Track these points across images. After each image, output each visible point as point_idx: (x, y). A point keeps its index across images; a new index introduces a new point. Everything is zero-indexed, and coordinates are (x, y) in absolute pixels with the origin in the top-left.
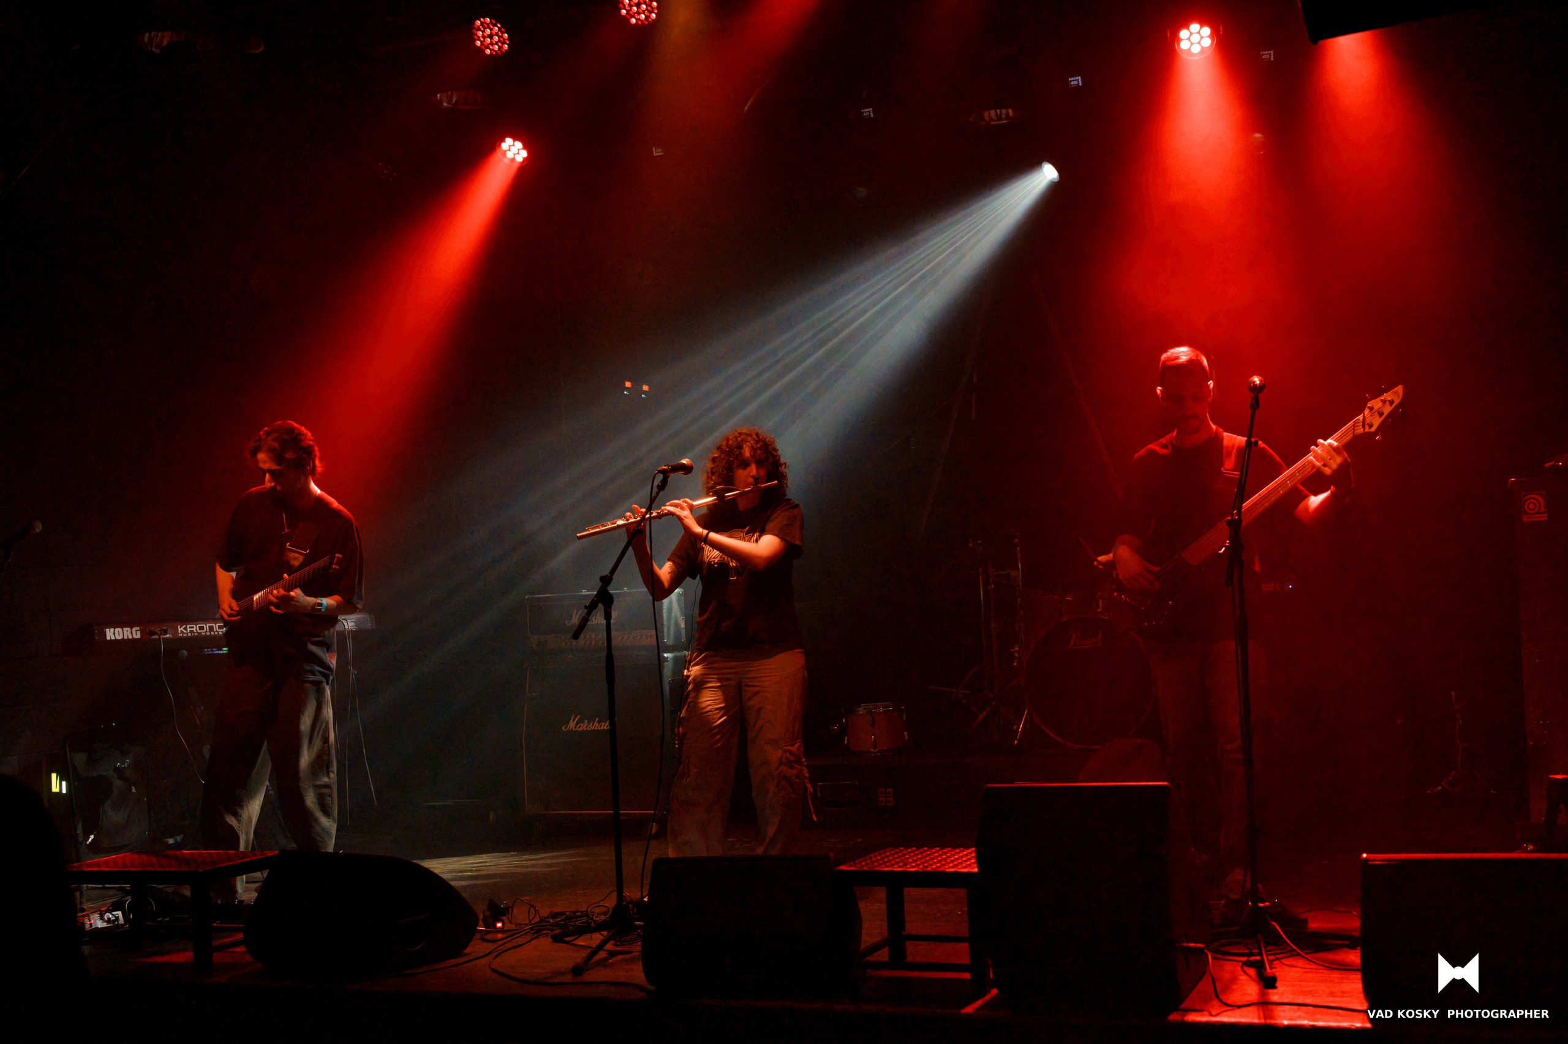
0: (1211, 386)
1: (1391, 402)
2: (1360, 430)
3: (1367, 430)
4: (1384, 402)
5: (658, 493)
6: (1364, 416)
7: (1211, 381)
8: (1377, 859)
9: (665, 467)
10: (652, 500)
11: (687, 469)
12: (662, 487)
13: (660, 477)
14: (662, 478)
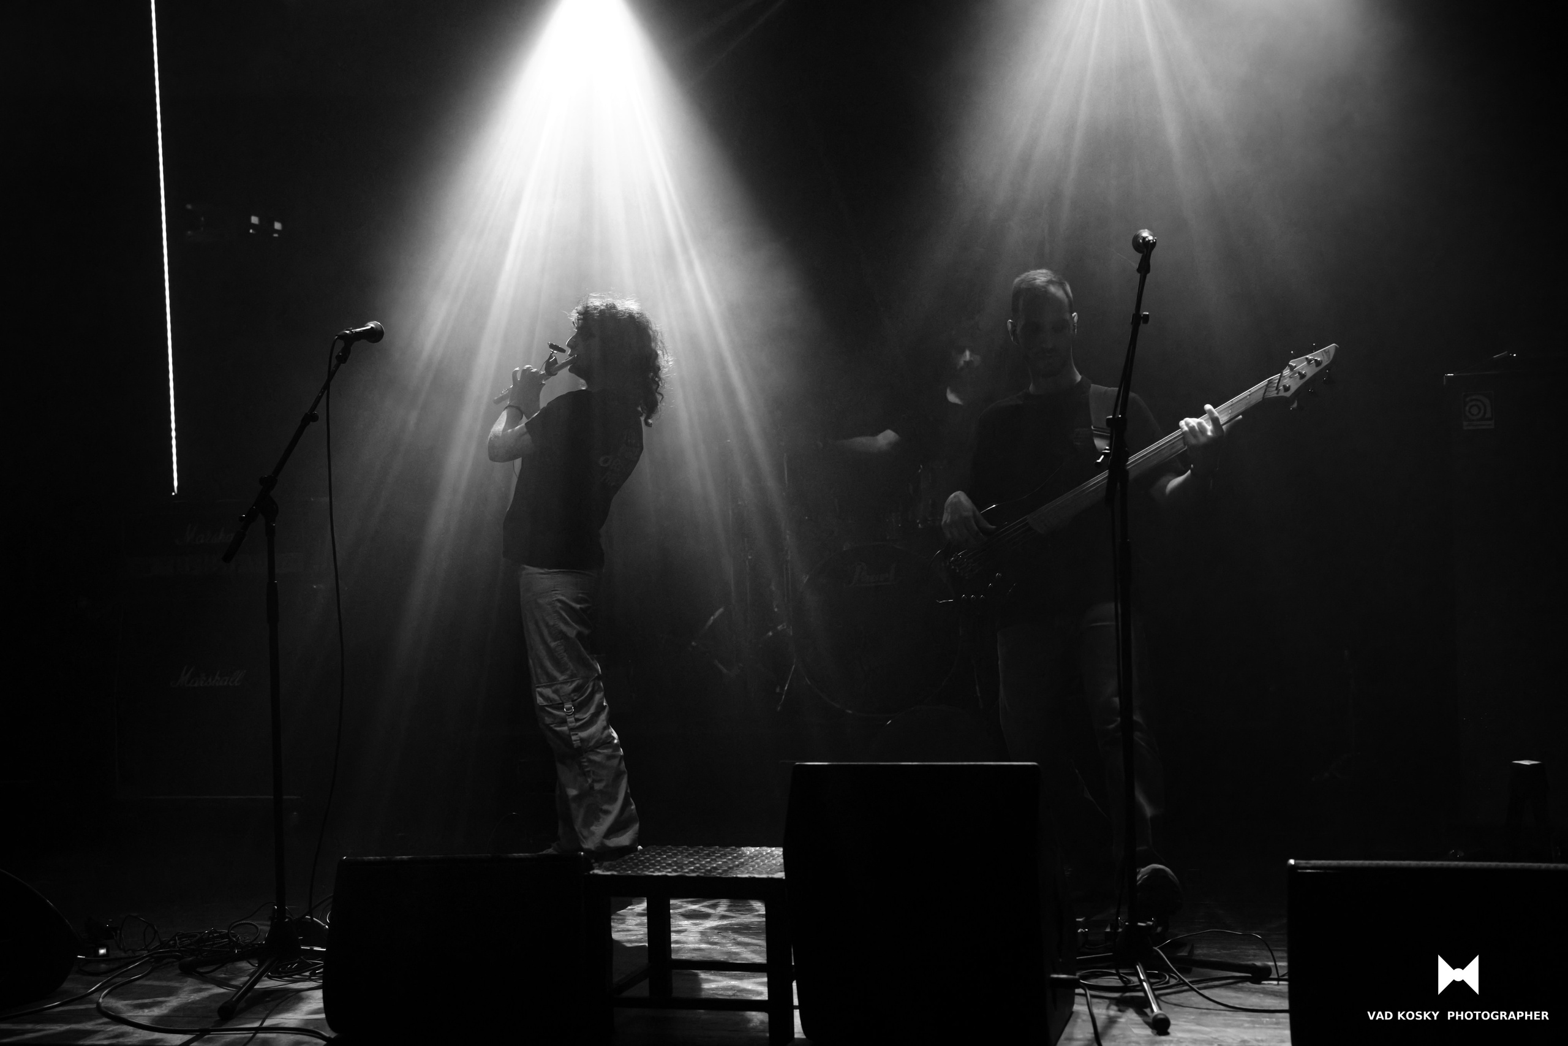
0: (1076, 319)
1: (1318, 363)
2: (1273, 394)
3: (1282, 393)
4: (1309, 361)
5: (337, 366)
6: (1281, 376)
7: (1075, 313)
8: (1308, 865)
9: (348, 332)
10: (331, 375)
11: (375, 335)
12: (343, 359)
13: (340, 345)
14: (343, 345)
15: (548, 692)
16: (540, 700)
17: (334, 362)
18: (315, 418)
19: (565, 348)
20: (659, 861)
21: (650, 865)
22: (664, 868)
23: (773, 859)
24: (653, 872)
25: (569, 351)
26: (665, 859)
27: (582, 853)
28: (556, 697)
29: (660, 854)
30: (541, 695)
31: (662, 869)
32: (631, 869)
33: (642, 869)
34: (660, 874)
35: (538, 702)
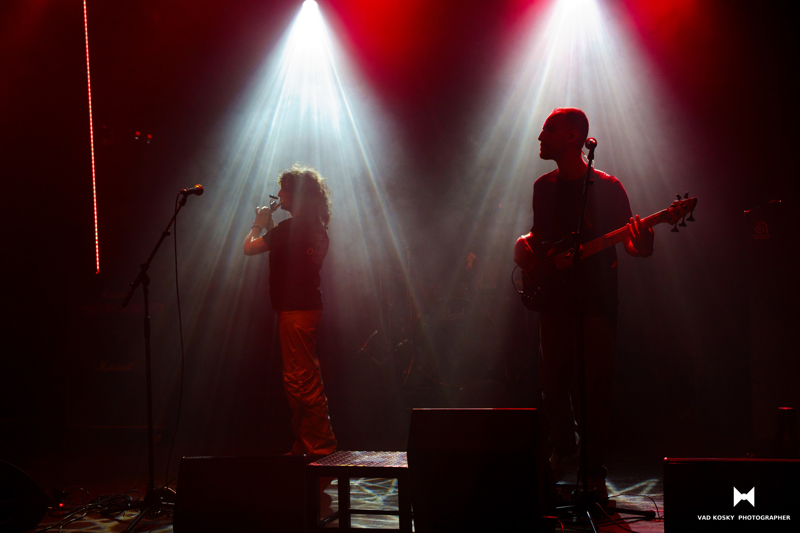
5: (180, 208)
8: (674, 460)
9: (185, 190)
10: (177, 212)
11: (200, 192)
12: (183, 203)
13: (181, 196)
14: (183, 197)
15: (289, 375)
16: (286, 379)
17: (178, 205)
18: (169, 234)
19: (277, 197)
20: (344, 459)
21: (339, 461)
22: (347, 462)
23: (402, 458)
24: (341, 464)
25: (279, 198)
26: (347, 458)
27: (305, 455)
28: (293, 377)
29: (344, 455)
30: (287, 376)
31: (345, 463)
32: (330, 462)
33: (335, 463)
34: (344, 465)
35: (285, 380)
